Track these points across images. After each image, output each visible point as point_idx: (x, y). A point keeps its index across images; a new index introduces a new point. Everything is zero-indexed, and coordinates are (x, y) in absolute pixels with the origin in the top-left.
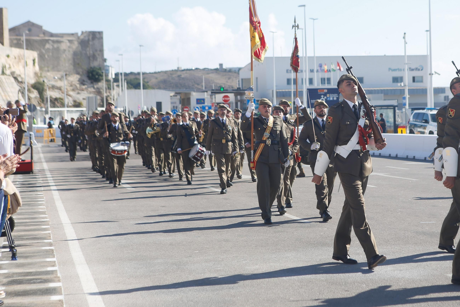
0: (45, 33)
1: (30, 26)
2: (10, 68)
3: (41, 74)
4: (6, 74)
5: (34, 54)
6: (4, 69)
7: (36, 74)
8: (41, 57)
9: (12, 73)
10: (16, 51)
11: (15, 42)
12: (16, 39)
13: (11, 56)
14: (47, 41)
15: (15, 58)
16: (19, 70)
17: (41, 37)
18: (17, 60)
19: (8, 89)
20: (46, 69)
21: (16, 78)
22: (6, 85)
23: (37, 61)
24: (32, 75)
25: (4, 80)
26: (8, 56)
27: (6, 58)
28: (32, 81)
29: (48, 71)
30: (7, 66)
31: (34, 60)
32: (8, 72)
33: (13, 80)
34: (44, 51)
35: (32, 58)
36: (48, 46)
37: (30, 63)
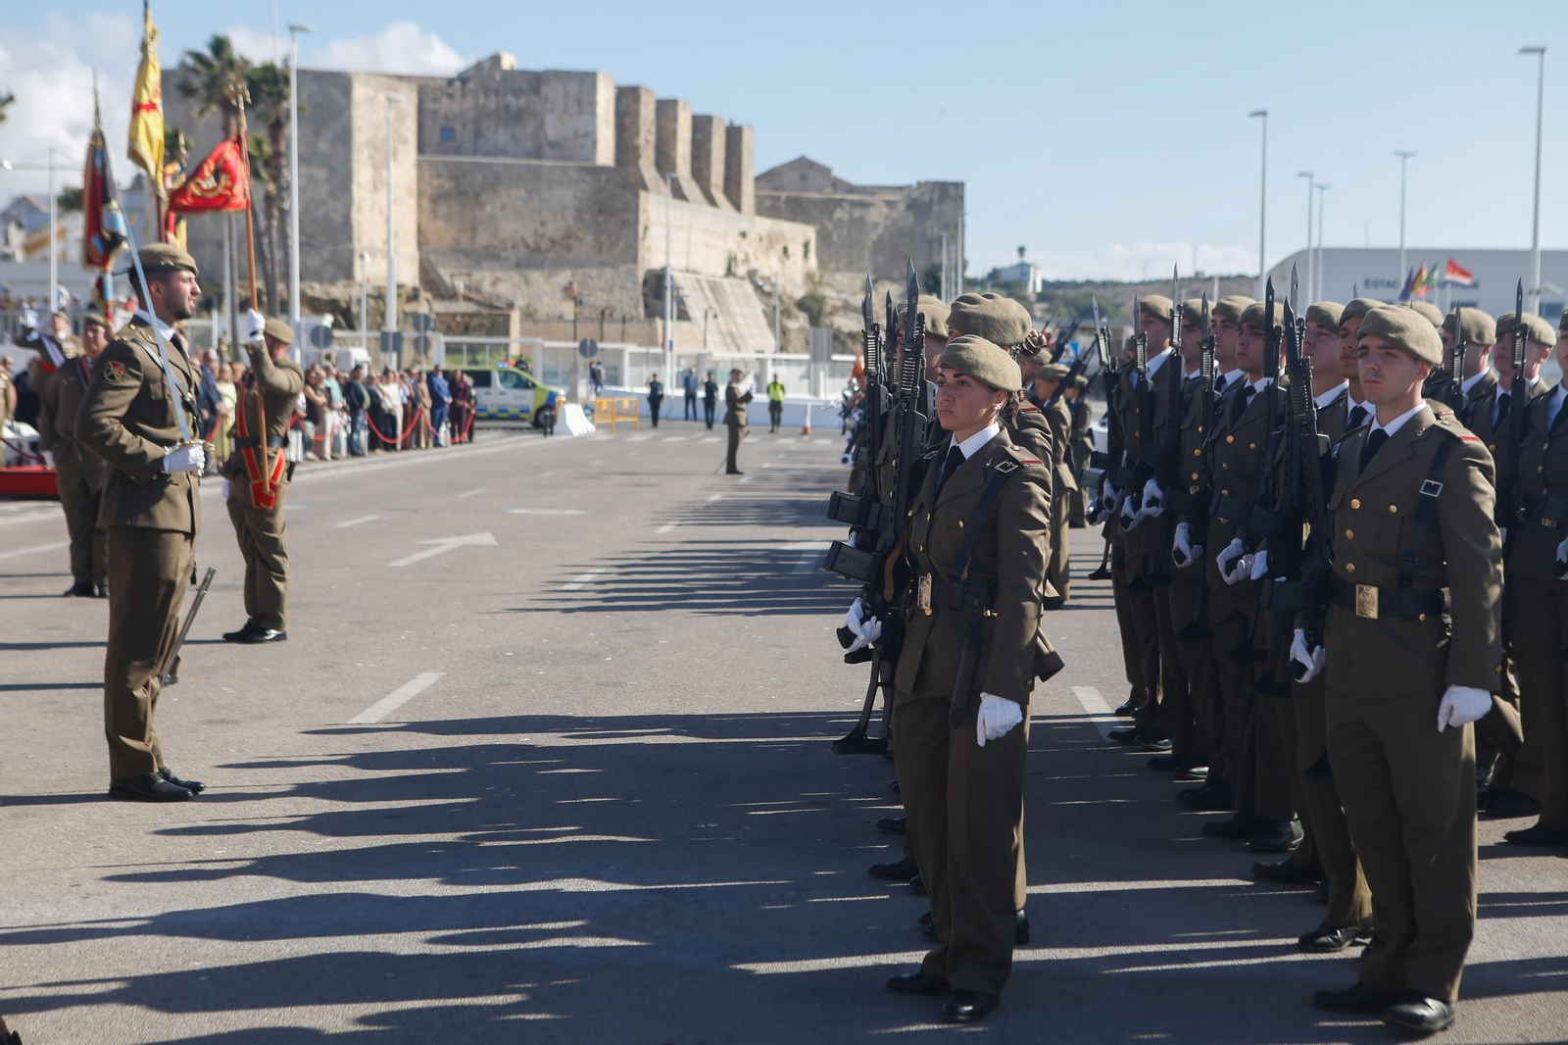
0: (837, 184)
1: (805, 169)
2: (746, 260)
3: (821, 277)
4: (734, 275)
5: (810, 232)
6: (733, 264)
7: (809, 276)
8: (824, 238)
9: (752, 275)
10: (764, 225)
11: (768, 203)
12: (771, 197)
13: (752, 235)
14: (839, 203)
15: (761, 240)
16: (768, 265)
17: (829, 193)
18: (765, 243)
19: (736, 309)
20: (833, 265)
21: (758, 288)
22: (731, 299)
23: (812, 247)
24: (799, 278)
25: (728, 288)
26: (743, 235)
27: (740, 238)
28: (799, 293)
29: (838, 270)
30: (741, 257)
31: (806, 246)
32: (741, 270)
33: (749, 287)
34: (830, 226)
35: (801, 240)
36: (839, 214)
37: (796, 250)
